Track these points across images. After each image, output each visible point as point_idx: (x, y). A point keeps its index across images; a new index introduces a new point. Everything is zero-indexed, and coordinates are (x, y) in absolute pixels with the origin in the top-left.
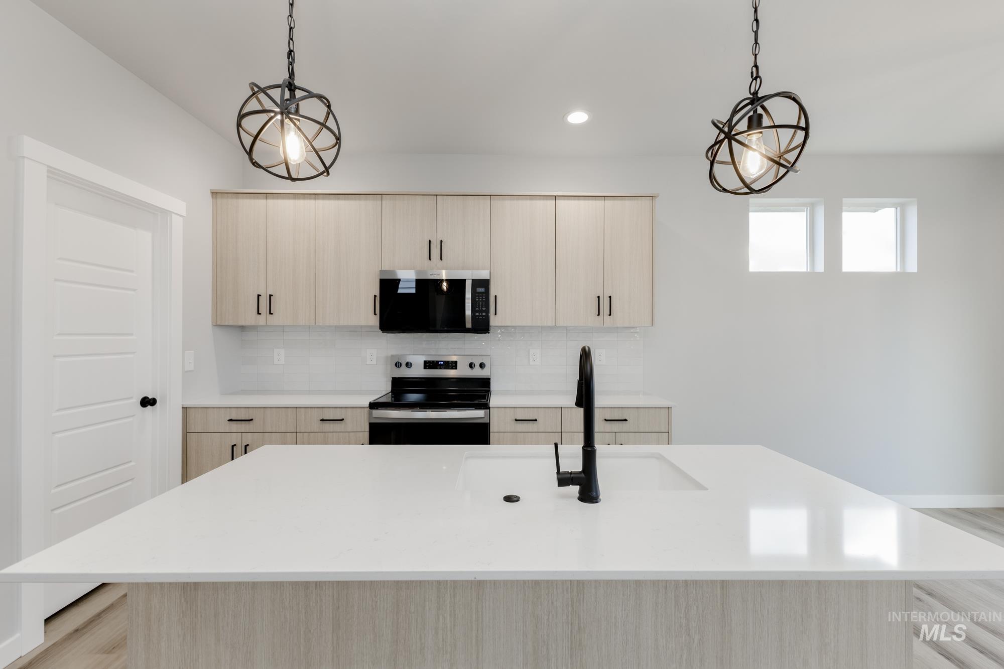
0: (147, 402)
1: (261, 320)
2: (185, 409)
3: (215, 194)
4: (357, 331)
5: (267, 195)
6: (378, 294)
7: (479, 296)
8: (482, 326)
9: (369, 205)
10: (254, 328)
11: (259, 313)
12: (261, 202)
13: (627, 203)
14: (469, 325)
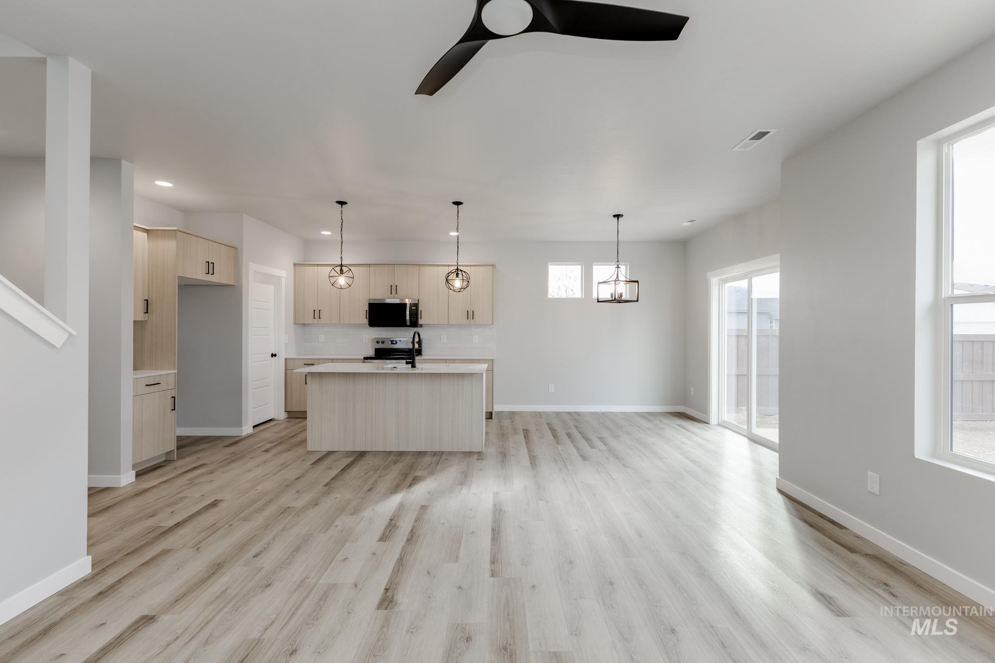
0: (273, 355)
1: (315, 321)
2: (286, 359)
3: (295, 265)
4: (358, 326)
5: (318, 265)
6: (368, 310)
8: (414, 323)
9: (364, 269)
10: (309, 325)
11: (314, 318)
12: (316, 268)
13: (481, 268)
14: (408, 323)
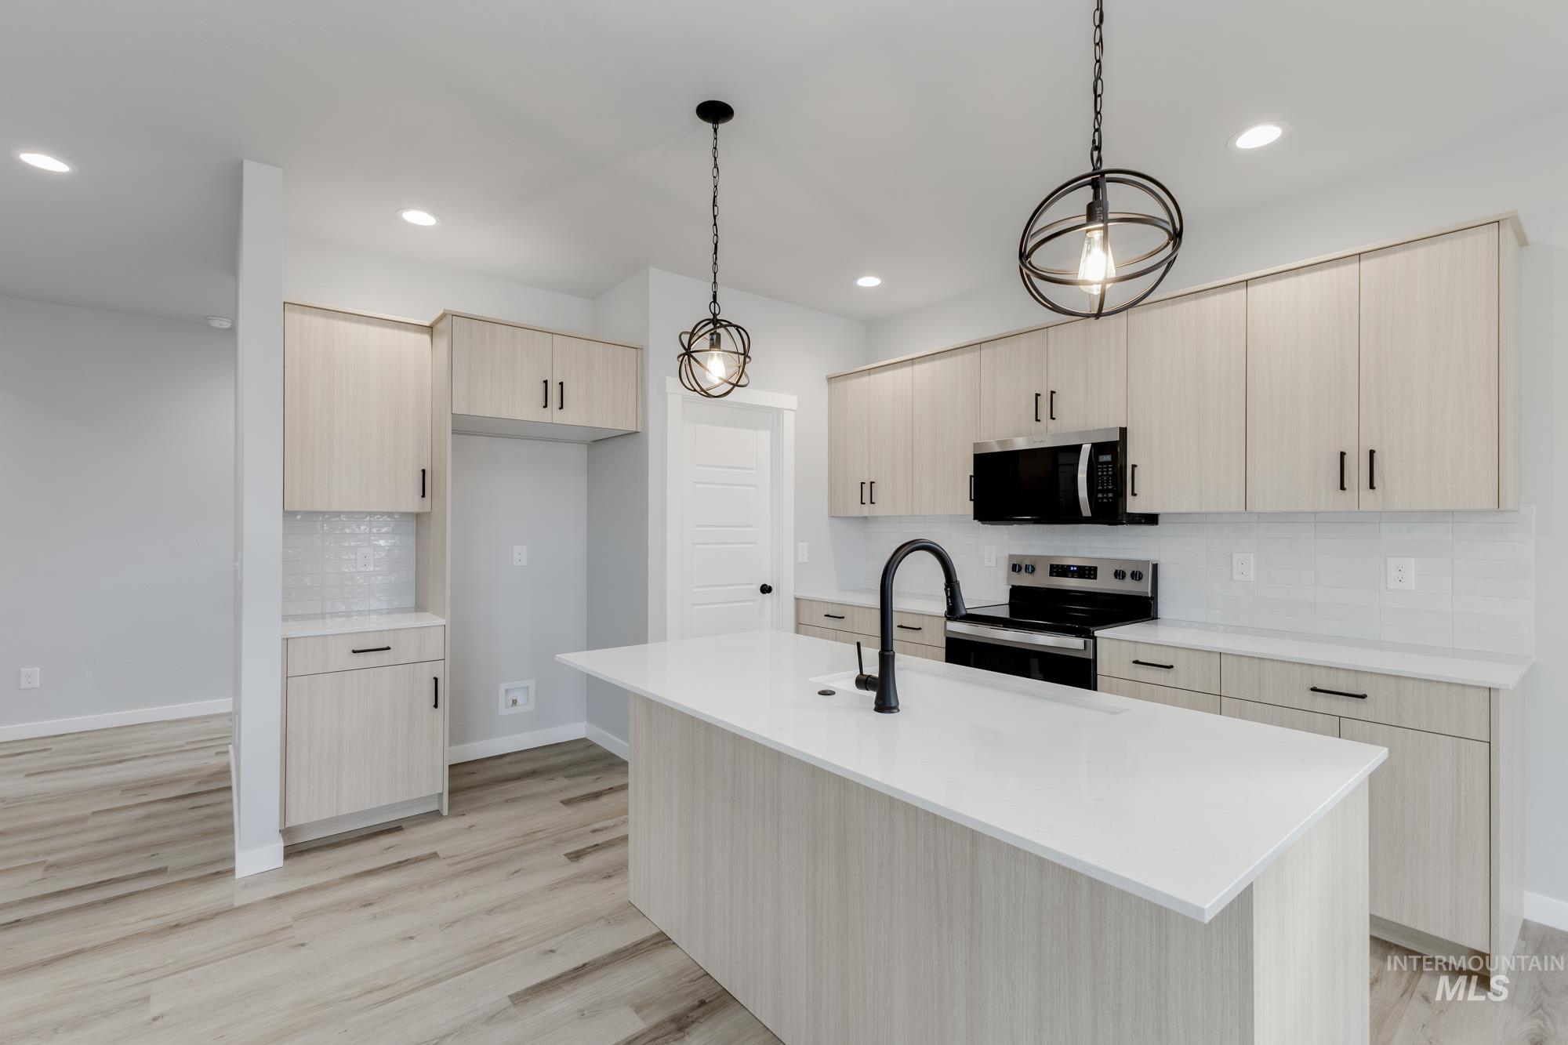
7: (1102, 468)
